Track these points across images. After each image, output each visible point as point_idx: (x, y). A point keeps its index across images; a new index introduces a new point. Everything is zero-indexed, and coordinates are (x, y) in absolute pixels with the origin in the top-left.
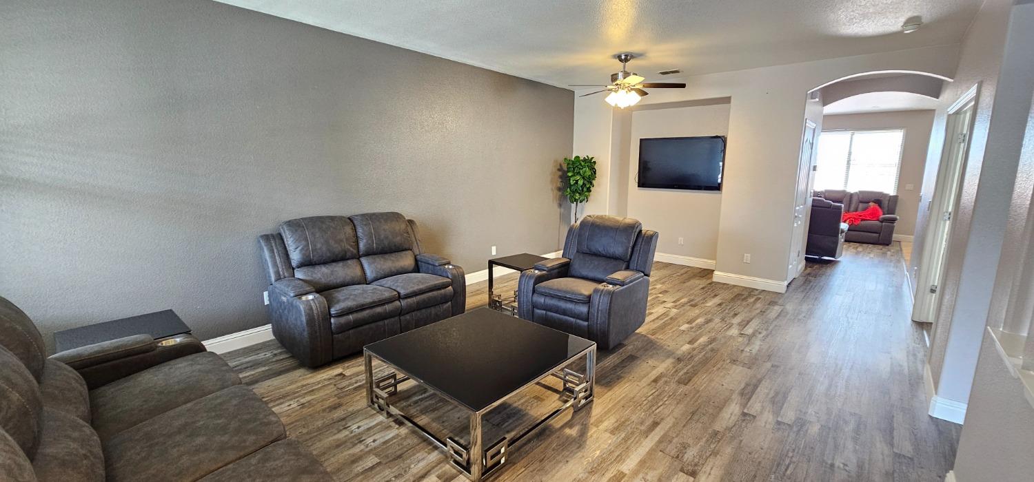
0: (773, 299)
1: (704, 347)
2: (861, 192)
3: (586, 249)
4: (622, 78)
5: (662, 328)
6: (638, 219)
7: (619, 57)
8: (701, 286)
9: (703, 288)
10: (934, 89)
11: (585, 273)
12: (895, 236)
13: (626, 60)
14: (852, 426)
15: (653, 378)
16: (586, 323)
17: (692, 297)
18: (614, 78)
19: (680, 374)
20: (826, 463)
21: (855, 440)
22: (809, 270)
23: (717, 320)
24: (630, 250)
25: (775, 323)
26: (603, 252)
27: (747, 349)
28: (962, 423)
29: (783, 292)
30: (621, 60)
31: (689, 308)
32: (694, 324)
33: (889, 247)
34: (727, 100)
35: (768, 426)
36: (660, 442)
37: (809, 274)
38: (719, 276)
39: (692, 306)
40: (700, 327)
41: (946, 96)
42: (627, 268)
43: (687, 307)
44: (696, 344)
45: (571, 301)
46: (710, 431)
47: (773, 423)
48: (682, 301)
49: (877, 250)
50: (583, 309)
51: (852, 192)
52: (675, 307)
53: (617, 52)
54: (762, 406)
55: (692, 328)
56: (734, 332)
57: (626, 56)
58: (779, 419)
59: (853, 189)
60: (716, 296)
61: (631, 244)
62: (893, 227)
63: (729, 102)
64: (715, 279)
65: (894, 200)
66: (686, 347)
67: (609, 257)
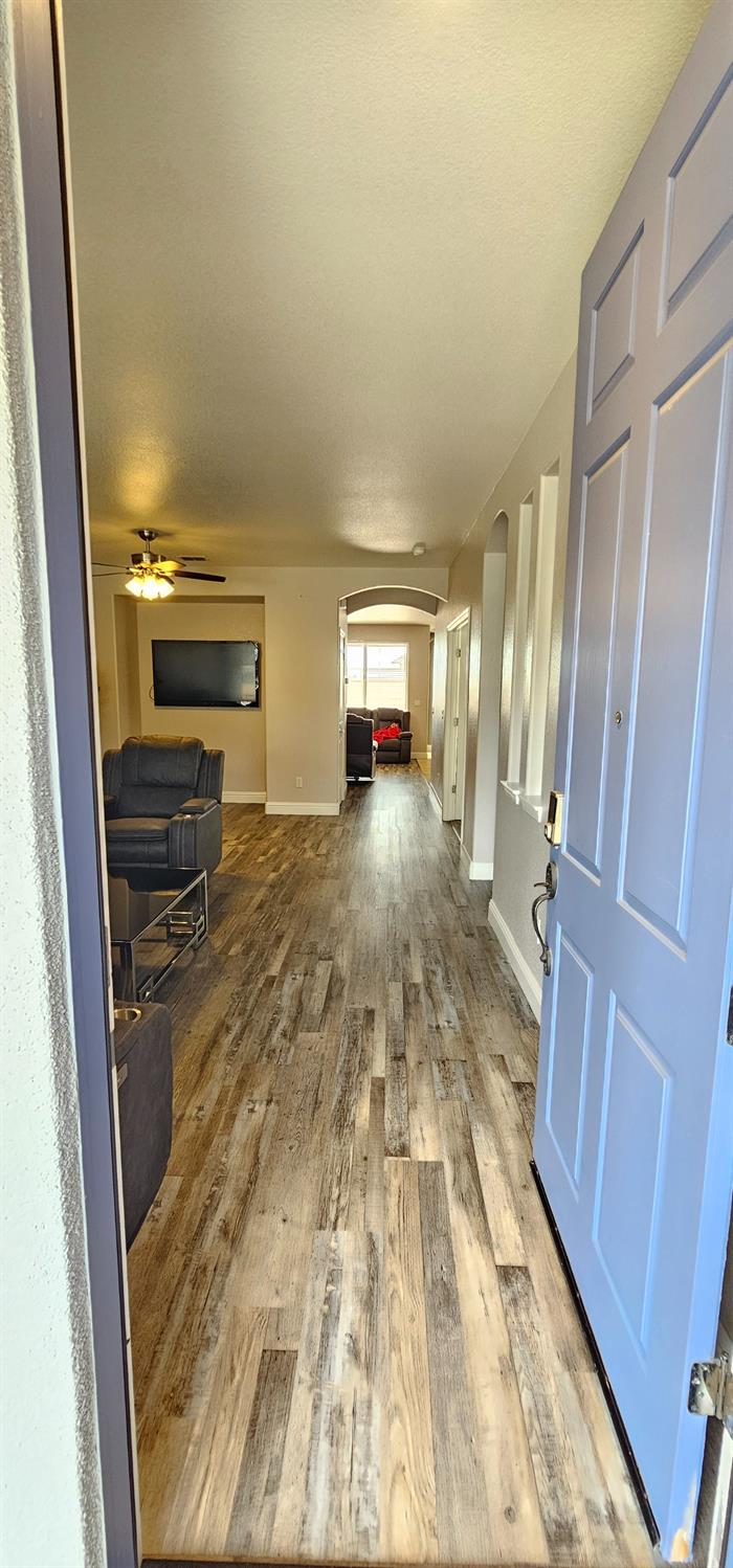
0: (331, 822)
1: (288, 872)
2: (379, 709)
3: (136, 779)
4: (149, 562)
5: (239, 862)
6: (197, 737)
7: (141, 533)
8: (257, 821)
9: (259, 822)
10: (432, 606)
11: (141, 810)
12: (413, 754)
13: (150, 538)
14: (426, 898)
15: (256, 906)
16: (165, 866)
17: (253, 833)
18: (137, 559)
19: (280, 896)
21: (432, 906)
22: (351, 792)
23: (290, 848)
24: (196, 774)
25: (342, 841)
26: (163, 781)
27: (329, 865)
28: (492, 879)
29: (338, 814)
30: (144, 537)
31: (255, 842)
32: (269, 855)
33: (410, 765)
34: (261, 600)
36: (291, 947)
37: (353, 796)
38: (272, 808)
39: (257, 839)
40: (276, 856)
41: (443, 614)
42: (196, 796)
43: (253, 842)
44: (281, 871)
45: (142, 841)
46: (328, 929)
48: (245, 836)
49: (400, 769)
50: (162, 848)
51: (372, 709)
52: (240, 843)
53: (137, 526)
55: (268, 859)
56: (310, 854)
57: (151, 533)
59: (372, 706)
60: (276, 827)
61: (197, 767)
62: (410, 744)
63: (263, 602)
64: (268, 812)
65: (408, 714)
66: (273, 875)
67: (172, 787)
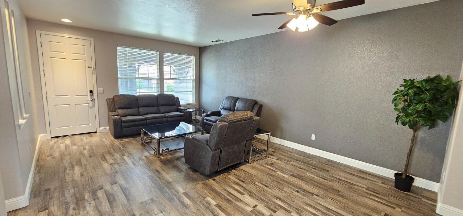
20: (76, 187)
35: (104, 185)
47: (104, 187)
54: (113, 190)
58: (103, 190)
